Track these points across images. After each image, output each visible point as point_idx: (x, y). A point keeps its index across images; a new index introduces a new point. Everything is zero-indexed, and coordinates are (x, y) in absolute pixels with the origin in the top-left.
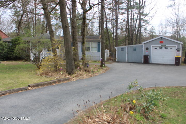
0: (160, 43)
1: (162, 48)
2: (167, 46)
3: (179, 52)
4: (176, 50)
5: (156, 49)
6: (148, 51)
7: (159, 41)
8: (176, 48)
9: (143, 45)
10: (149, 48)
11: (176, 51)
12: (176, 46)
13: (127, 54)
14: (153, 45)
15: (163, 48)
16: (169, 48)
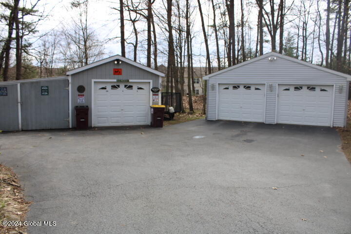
0: (114, 74)
1: (119, 86)
2: (130, 81)
3: (158, 95)
4: (152, 90)
5: (105, 90)
6: (83, 95)
7: (111, 70)
8: (151, 88)
9: (70, 79)
10: (86, 88)
11: (151, 92)
12: (151, 81)
13: (19, 105)
14: (97, 78)
15: (122, 86)
16: (135, 87)
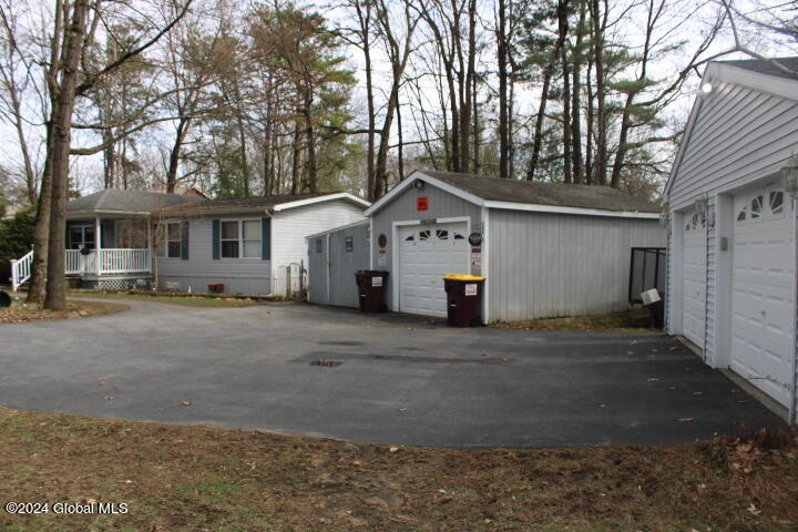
0: (419, 209)
1: (428, 232)
4: (470, 240)
5: (413, 242)
6: (384, 252)
7: (414, 201)
8: (469, 233)
9: (371, 222)
10: (387, 238)
12: (467, 219)
13: (328, 266)
14: (399, 220)
15: (433, 233)
